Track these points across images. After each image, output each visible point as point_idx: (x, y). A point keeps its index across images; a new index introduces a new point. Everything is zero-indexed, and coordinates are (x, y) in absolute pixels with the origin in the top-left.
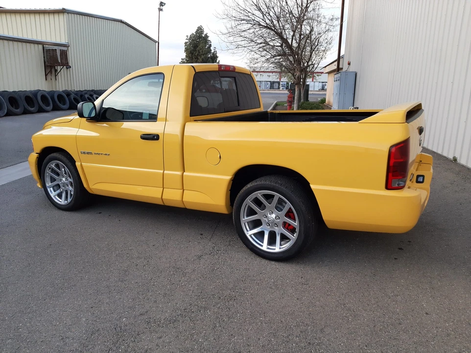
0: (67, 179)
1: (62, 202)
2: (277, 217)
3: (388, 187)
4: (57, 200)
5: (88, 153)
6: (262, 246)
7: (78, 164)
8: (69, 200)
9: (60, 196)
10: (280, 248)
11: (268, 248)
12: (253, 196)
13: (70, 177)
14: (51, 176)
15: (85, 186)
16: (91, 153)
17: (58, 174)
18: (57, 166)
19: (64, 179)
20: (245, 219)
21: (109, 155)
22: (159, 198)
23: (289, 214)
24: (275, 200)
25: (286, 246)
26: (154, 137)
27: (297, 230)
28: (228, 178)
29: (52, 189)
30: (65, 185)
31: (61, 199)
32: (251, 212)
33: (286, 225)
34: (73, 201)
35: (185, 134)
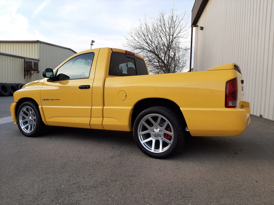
0: (32, 118)
1: (28, 131)
2: (161, 131)
3: (227, 106)
4: (25, 131)
5: (47, 100)
6: (151, 150)
7: (40, 107)
8: (32, 130)
9: (27, 128)
10: (162, 150)
11: (155, 151)
12: (145, 118)
13: (34, 116)
14: (23, 116)
15: (43, 120)
16: (48, 100)
17: (27, 115)
18: (27, 109)
19: (30, 117)
20: (140, 133)
21: (59, 99)
22: (88, 124)
23: (168, 128)
24: (159, 120)
25: (166, 149)
26: (87, 87)
27: (173, 137)
28: (131, 108)
29: (22, 124)
30: (30, 121)
31: (27, 130)
32: (144, 129)
33: (166, 135)
34: (35, 131)
35: (105, 86)
